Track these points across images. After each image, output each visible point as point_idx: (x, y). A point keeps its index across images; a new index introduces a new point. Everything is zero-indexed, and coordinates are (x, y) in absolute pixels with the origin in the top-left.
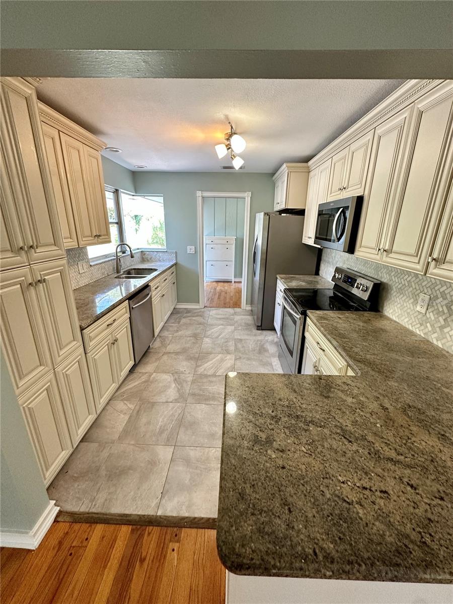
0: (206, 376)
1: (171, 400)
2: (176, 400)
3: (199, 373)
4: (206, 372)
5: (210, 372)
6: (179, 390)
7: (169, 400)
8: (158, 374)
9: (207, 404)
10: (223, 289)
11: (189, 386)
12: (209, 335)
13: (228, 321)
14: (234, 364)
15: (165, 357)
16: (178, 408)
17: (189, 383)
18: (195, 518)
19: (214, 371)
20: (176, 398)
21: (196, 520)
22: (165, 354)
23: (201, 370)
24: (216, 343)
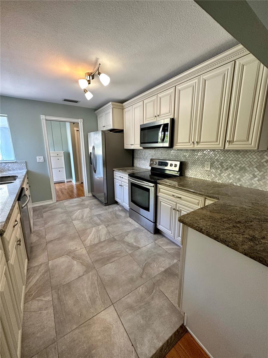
0: (96, 245)
1: (82, 274)
2: (85, 271)
3: (88, 245)
4: (93, 243)
5: (96, 241)
6: (82, 264)
7: (81, 275)
8: (54, 260)
9: (112, 262)
10: (61, 187)
11: (88, 257)
12: (75, 218)
13: (82, 206)
14: (108, 230)
15: (50, 246)
16: (92, 276)
17: (87, 255)
18: (168, 341)
19: (98, 240)
20: (85, 270)
21: (169, 341)
22: (47, 243)
23: (88, 242)
24: (84, 221)
